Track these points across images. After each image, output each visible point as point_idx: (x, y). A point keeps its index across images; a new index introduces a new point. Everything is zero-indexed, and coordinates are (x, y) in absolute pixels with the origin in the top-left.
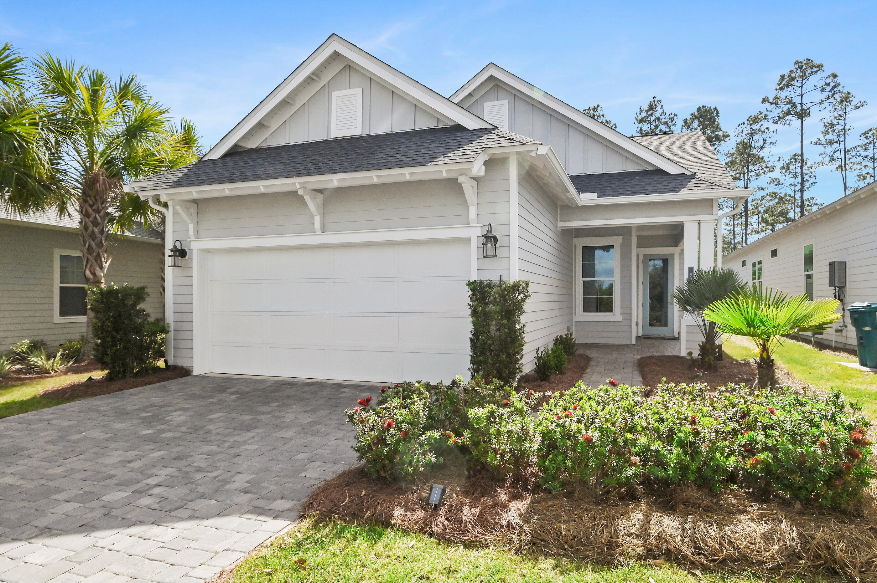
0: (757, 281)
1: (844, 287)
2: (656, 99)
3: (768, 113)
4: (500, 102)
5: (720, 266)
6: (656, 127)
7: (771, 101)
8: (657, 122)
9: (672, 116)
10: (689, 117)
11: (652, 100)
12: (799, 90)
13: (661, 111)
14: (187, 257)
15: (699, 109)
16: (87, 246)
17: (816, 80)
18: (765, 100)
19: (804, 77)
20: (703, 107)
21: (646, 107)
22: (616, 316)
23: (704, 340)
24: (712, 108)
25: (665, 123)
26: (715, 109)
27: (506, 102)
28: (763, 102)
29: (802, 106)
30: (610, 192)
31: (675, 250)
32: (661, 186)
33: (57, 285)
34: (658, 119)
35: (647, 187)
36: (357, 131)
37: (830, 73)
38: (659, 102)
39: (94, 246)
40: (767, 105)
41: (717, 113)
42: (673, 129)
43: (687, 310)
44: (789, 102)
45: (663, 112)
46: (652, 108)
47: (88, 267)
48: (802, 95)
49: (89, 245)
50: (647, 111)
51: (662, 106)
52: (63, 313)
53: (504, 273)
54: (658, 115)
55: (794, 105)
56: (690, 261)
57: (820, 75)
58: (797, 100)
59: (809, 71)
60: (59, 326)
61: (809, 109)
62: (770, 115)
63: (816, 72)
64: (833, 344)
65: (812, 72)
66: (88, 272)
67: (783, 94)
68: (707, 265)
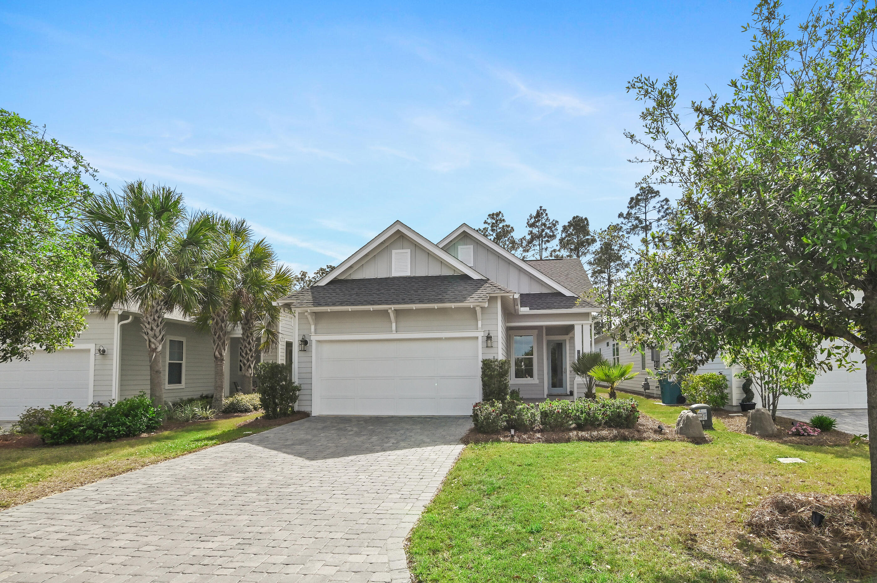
0: (616, 357)
1: (659, 361)
2: (542, 208)
3: (623, 225)
4: (468, 246)
5: (593, 350)
6: (543, 230)
7: (625, 216)
8: (543, 227)
9: (554, 222)
10: (567, 224)
11: (539, 209)
12: (644, 210)
13: (546, 218)
14: (308, 345)
15: (574, 218)
16: (217, 336)
17: (654, 202)
18: (621, 215)
19: (646, 200)
20: (577, 217)
21: (534, 214)
22: (535, 380)
23: (587, 391)
24: (583, 218)
25: (549, 228)
26: (586, 219)
27: (472, 246)
28: (619, 217)
29: (646, 222)
30: (535, 306)
31: (566, 337)
32: (562, 304)
33: (168, 361)
34: (544, 225)
35: (555, 304)
36: (408, 273)
37: (664, 198)
38: (545, 210)
39: (222, 336)
40: (622, 219)
41: (587, 221)
42: (556, 233)
43: (578, 374)
44: (637, 218)
45: (547, 219)
46: (539, 215)
47: (218, 349)
48: (646, 213)
49: (219, 335)
50: (535, 218)
51: (547, 214)
52: (170, 383)
53: (495, 355)
54: (544, 221)
55: (641, 222)
56: (578, 347)
57: (657, 199)
58: (642, 217)
59: (650, 196)
60: (168, 391)
61: (650, 223)
62: (625, 227)
63: (655, 196)
64: (655, 395)
65: (652, 197)
66: (217, 353)
67: (633, 211)
68: (587, 350)
